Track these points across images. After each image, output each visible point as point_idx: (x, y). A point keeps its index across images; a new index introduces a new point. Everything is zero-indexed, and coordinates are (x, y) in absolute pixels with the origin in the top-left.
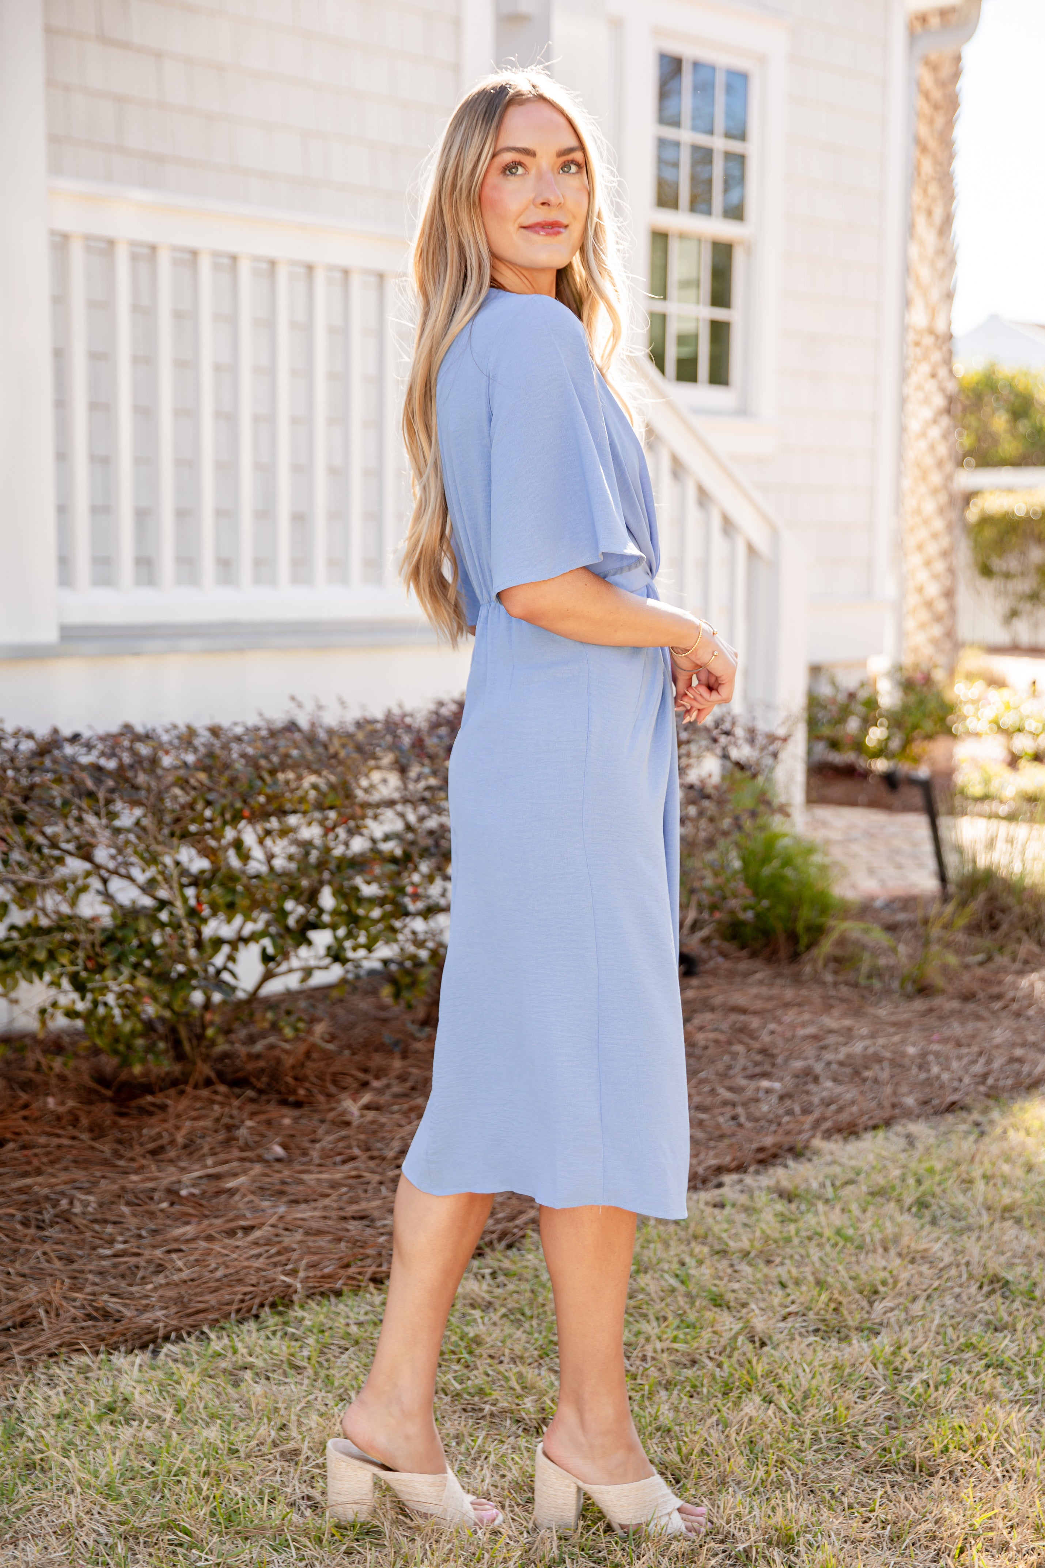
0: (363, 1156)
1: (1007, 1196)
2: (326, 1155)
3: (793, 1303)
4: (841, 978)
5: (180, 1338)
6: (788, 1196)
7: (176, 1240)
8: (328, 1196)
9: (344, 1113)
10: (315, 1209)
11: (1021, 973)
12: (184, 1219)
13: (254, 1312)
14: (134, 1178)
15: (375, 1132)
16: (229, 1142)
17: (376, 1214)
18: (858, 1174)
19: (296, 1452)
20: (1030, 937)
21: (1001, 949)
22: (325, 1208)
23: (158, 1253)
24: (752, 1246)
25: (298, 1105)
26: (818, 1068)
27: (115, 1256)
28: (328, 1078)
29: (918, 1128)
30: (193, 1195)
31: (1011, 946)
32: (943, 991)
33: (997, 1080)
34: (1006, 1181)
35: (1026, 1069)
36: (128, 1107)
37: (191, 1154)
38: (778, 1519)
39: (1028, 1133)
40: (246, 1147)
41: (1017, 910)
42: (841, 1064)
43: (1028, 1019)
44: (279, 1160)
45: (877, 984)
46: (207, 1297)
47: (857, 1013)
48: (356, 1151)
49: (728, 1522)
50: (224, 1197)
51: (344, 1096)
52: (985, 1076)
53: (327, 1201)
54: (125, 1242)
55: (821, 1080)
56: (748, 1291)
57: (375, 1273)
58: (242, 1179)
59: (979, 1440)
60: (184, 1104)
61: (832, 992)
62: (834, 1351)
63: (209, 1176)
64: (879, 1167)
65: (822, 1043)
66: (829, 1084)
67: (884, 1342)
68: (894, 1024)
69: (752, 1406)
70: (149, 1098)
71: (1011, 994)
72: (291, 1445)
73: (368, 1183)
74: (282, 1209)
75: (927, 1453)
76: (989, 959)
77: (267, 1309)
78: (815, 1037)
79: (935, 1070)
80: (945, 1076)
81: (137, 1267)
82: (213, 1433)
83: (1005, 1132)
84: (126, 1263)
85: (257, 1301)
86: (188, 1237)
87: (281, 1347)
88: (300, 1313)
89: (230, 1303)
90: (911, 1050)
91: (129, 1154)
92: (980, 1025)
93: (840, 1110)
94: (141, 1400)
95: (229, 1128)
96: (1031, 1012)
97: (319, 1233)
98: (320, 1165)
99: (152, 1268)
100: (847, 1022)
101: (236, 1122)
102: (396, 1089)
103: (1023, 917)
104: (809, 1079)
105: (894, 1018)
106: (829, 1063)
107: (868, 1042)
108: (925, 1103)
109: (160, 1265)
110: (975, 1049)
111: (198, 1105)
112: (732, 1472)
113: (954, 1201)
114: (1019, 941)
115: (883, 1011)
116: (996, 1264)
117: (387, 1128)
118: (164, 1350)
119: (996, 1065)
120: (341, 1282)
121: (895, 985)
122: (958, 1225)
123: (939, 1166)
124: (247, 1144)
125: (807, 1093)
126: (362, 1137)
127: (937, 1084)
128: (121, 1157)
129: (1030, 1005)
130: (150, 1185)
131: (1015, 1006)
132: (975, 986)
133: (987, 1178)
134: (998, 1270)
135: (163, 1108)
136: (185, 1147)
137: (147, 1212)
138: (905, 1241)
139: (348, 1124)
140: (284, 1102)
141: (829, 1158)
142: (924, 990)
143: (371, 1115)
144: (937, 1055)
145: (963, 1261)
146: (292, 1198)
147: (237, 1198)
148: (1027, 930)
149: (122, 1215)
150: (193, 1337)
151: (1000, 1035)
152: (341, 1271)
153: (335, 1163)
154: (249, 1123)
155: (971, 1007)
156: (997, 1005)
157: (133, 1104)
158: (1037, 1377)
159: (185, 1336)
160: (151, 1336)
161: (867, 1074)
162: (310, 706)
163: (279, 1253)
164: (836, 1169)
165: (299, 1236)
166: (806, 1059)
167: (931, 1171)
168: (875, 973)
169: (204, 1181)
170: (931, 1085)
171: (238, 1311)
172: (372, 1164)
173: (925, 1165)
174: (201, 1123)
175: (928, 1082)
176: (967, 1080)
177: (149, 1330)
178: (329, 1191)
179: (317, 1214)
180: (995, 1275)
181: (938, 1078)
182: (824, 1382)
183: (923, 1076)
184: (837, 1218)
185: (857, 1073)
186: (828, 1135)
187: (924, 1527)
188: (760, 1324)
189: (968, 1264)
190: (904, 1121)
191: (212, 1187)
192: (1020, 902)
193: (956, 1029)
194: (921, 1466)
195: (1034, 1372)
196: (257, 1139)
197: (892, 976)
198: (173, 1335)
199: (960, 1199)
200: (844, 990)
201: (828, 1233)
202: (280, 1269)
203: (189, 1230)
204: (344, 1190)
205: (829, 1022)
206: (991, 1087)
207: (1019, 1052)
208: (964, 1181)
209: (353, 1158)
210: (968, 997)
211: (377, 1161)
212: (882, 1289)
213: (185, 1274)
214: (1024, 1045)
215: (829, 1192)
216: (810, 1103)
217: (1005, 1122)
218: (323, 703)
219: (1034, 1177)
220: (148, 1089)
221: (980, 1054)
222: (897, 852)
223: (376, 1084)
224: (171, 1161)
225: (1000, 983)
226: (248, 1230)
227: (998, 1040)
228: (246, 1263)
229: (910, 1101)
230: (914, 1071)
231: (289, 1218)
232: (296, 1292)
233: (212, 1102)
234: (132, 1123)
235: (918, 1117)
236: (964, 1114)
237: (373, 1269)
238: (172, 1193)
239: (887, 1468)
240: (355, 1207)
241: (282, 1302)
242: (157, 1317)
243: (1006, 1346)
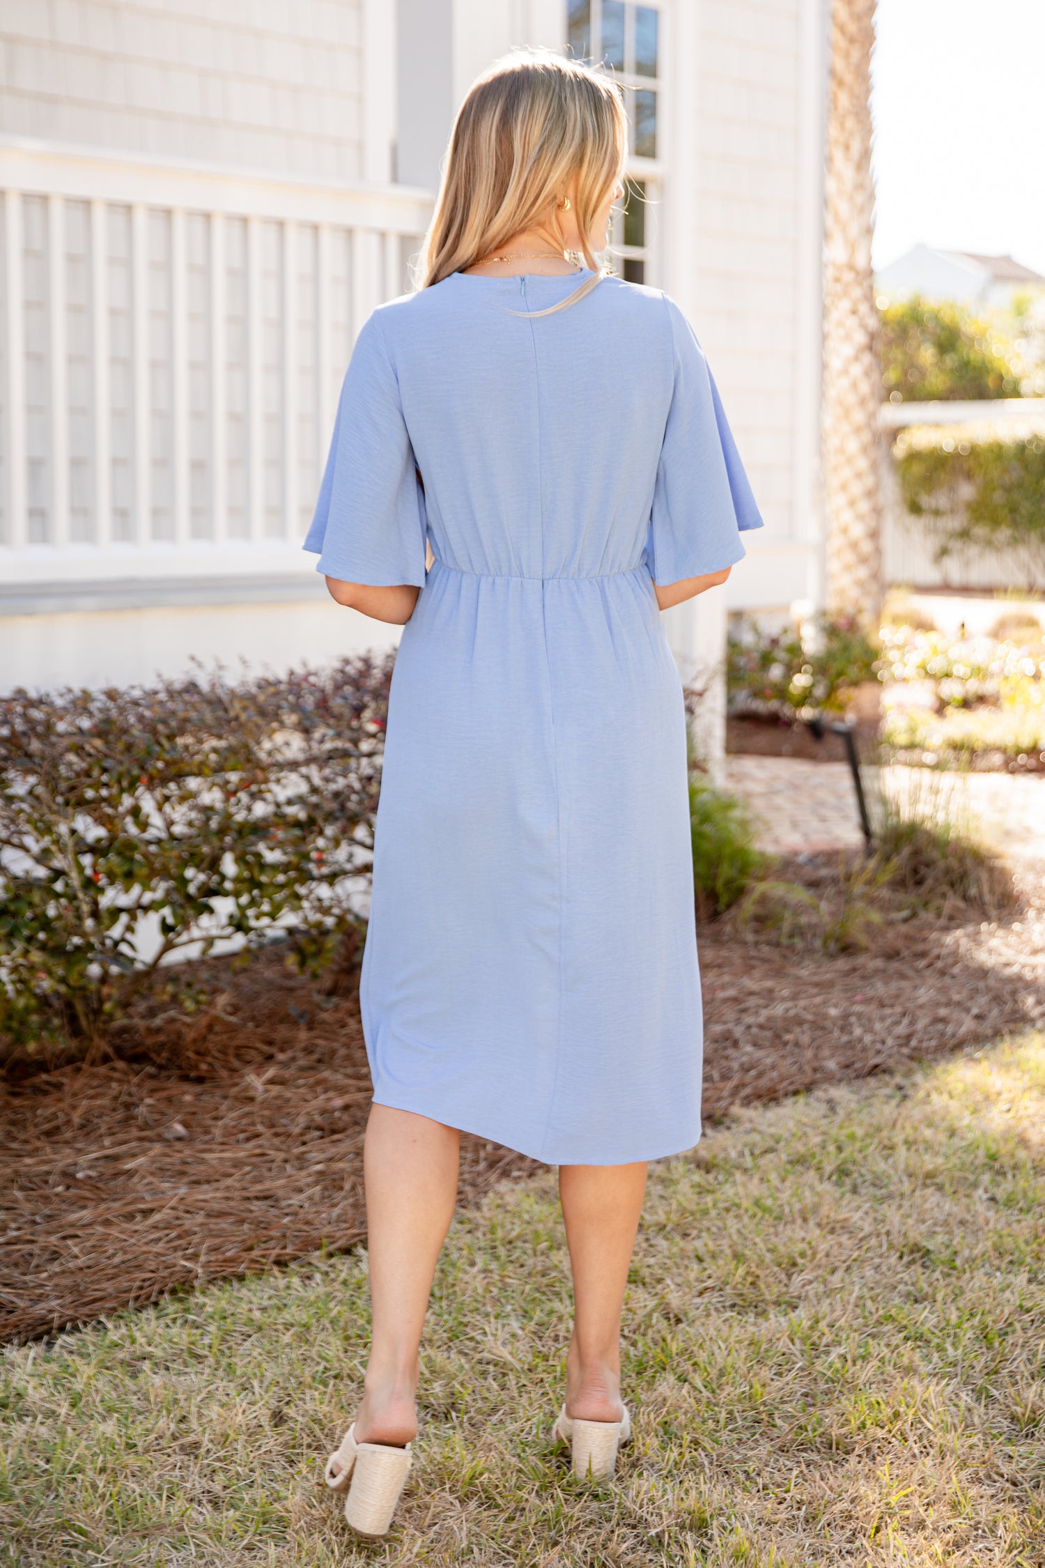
0: (267, 1133)
1: (930, 1162)
2: (228, 1133)
3: (710, 1277)
4: (763, 938)
5: (76, 1329)
6: (705, 1166)
7: (72, 1225)
8: (230, 1175)
9: (248, 1088)
10: (217, 1189)
11: (946, 929)
12: (81, 1203)
13: (153, 1299)
14: (28, 1161)
15: (279, 1108)
16: (127, 1121)
17: (280, 1193)
18: (778, 1142)
19: (196, 1445)
20: (955, 892)
21: (926, 904)
22: (228, 1188)
23: (53, 1239)
24: (668, 1219)
25: (200, 1080)
26: (738, 1031)
27: (8, 1243)
28: (231, 1051)
29: (840, 1093)
30: (90, 1177)
31: (937, 902)
32: (866, 949)
33: (921, 1041)
34: (929, 1147)
35: (950, 1029)
36: (21, 1086)
37: (88, 1134)
38: (691, 1502)
39: (951, 1096)
40: (145, 1126)
41: (941, 864)
42: (761, 1027)
43: (953, 977)
44: (179, 1139)
45: (799, 943)
46: (105, 1285)
47: (779, 973)
48: (260, 1128)
49: (641, 1508)
50: (122, 1178)
51: (247, 1070)
52: (909, 1037)
53: (229, 1181)
54: (19, 1229)
55: (741, 1044)
56: (664, 1267)
57: (279, 1255)
58: (141, 1160)
59: (897, 1415)
60: (80, 1082)
61: (753, 953)
62: (751, 1326)
63: (107, 1157)
64: (799, 1134)
65: (742, 1006)
66: (749, 1048)
67: (802, 1316)
68: (816, 985)
69: (666, 1386)
70: (44, 1077)
71: (935, 952)
72: (192, 1438)
73: (272, 1161)
74: (183, 1191)
75: (843, 1431)
76: (914, 915)
77: (166, 1296)
78: (735, 1000)
79: (858, 1031)
80: (868, 1039)
81: (31, 1255)
82: (109, 1428)
83: (928, 1095)
84: (19, 1250)
85: (156, 1287)
86: (84, 1222)
87: (181, 1335)
88: (201, 1299)
89: (128, 1291)
90: (833, 1012)
91: (22, 1136)
92: (904, 984)
93: (760, 1075)
94: (34, 1395)
95: (128, 1106)
96: (956, 970)
97: (221, 1214)
98: (223, 1144)
99: (46, 1256)
100: (769, 984)
101: (134, 1099)
102: (302, 1062)
103: (948, 871)
104: (728, 1043)
105: (816, 979)
106: (749, 1027)
107: (789, 1004)
108: (847, 1066)
109: (55, 1252)
110: (898, 1009)
111: (95, 1083)
112: (646, 1455)
113: (875, 1168)
114: (944, 896)
115: (805, 971)
116: (917, 1233)
117: (292, 1103)
118: (59, 1342)
119: (920, 1025)
120: (243, 1266)
121: (818, 943)
122: (880, 1193)
123: (860, 1132)
124: (146, 1123)
125: (727, 1058)
126: (266, 1113)
127: (859, 1047)
128: (14, 1139)
129: (955, 963)
130: (45, 1168)
131: (939, 964)
132: (900, 944)
133: (909, 1143)
134: (919, 1238)
135: (58, 1086)
136: (82, 1127)
137: (41, 1196)
138: (824, 1210)
139: (251, 1099)
140: (185, 1078)
141: (748, 1126)
142: (847, 949)
143: (275, 1090)
144: (859, 1016)
145: (884, 1231)
146: (193, 1178)
147: (135, 1179)
148: (952, 885)
149: (16, 1201)
150: (89, 1328)
151: (924, 994)
152: (244, 1254)
153: (238, 1141)
154: (149, 1101)
155: (895, 965)
156: (922, 963)
157: (27, 1082)
158: (956, 1349)
159: (81, 1326)
160: (45, 1327)
161: (788, 1037)
162: (210, 666)
163: (179, 1237)
164: (756, 1137)
165: (200, 1218)
166: (725, 1023)
167: (852, 1137)
168: (797, 931)
169: (101, 1163)
170: (853, 1048)
171: (137, 1298)
172: (276, 1141)
173: (846, 1131)
174: (99, 1102)
175: (850, 1045)
176: (890, 1042)
177: (44, 1321)
178: (232, 1171)
179: (218, 1194)
180: (916, 1245)
181: (860, 1040)
182: (739, 1359)
183: (845, 1038)
184: (755, 1188)
185: (778, 1036)
186: (747, 1102)
187: (840, 1506)
188: (675, 1299)
189: (888, 1233)
190: (825, 1086)
191: (109, 1169)
192: (945, 856)
193: (880, 989)
194: (837, 1444)
195: (953, 1344)
196: (157, 1117)
197: (814, 935)
198: (69, 1326)
199: (882, 1167)
200: (765, 949)
201: (746, 1204)
202: (180, 1253)
203: (86, 1215)
204: (247, 1169)
205: (749, 983)
206: (915, 1049)
207: (943, 1012)
208: (885, 1147)
209: (257, 1136)
210: (892, 955)
211: (282, 1138)
212: (800, 1261)
213: (81, 1262)
214: (948, 1004)
215: (748, 1162)
216: (730, 1069)
217: (927, 1085)
218: (224, 663)
219: (956, 1141)
220: (42, 1066)
221: (904, 1014)
222: (822, 804)
223: (281, 1057)
224: (66, 1142)
225: (924, 940)
226: (147, 1213)
227: (921, 1001)
228: (145, 1248)
229: (831, 1065)
230: (836, 1033)
231: (190, 1200)
232: (197, 1277)
233: (110, 1079)
234: (25, 1103)
235: (840, 1081)
236: (887, 1078)
237: (277, 1251)
238: (68, 1176)
239: (803, 1447)
240: (259, 1187)
241: (182, 1288)
242: (52, 1307)
243: (926, 1317)
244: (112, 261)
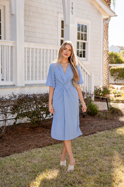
1: (115, 136)
3: (96, 144)
6: (95, 136)
11: (116, 117)
12: (41, 138)
14: (36, 135)
18: (101, 135)
19: (55, 155)
20: (117, 114)
24: (92, 140)
25: (49, 129)
26: (97, 126)
29: (106, 131)
31: (115, 115)
33: (114, 127)
34: (115, 135)
35: (116, 126)
37: (40, 133)
38: (96, 159)
39: (117, 131)
41: (116, 111)
42: (99, 125)
43: (117, 121)
44: (48, 133)
45: (102, 118)
46: (45, 144)
47: (100, 121)
50: (44, 136)
54: (37, 140)
56: (92, 144)
61: (98, 119)
62: (100, 148)
64: (103, 134)
67: (104, 147)
69: (93, 151)
76: (113, 116)
78: (96, 123)
80: (109, 126)
81: (38, 142)
87: (52, 148)
88: (53, 145)
90: (106, 124)
92: (112, 122)
93: (99, 129)
94: (42, 151)
95: (43, 131)
99: (40, 142)
107: (101, 124)
111: (40, 129)
113: (110, 137)
115: (103, 121)
116: (114, 141)
118: (42, 148)
119: (114, 125)
120: (56, 143)
121: (104, 118)
122: (110, 139)
125: (96, 128)
128: (34, 133)
132: (112, 119)
133: (113, 135)
135: (37, 129)
137: (38, 138)
142: (107, 119)
144: (108, 124)
145: (111, 141)
147: (46, 136)
149: (36, 138)
150: (45, 147)
151: (114, 123)
154: (45, 130)
156: (114, 120)
158: (117, 149)
164: (99, 134)
168: (102, 117)
169: (42, 135)
171: (48, 145)
173: (107, 134)
175: (107, 127)
176: (111, 127)
182: (99, 150)
184: (99, 138)
185: (101, 126)
186: (98, 131)
188: (93, 146)
193: (110, 122)
196: (46, 132)
202: (51, 142)
203: (42, 139)
205: (98, 122)
207: (116, 124)
208: (111, 135)
212: (104, 143)
213: (43, 142)
215: (99, 136)
217: (115, 130)
219: (117, 135)
220: (35, 127)
221: (112, 124)
225: (114, 118)
226: (47, 139)
228: (48, 141)
229: (106, 129)
233: (42, 129)
234: (35, 130)
236: (111, 130)
238: (39, 136)
241: (51, 144)
242: (41, 146)
243: (115, 147)
244: (35, 52)
